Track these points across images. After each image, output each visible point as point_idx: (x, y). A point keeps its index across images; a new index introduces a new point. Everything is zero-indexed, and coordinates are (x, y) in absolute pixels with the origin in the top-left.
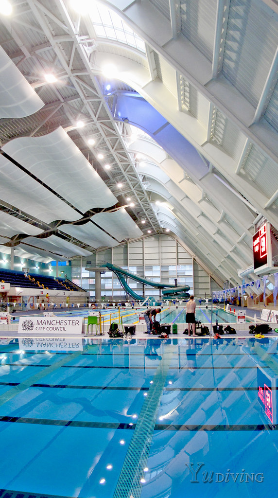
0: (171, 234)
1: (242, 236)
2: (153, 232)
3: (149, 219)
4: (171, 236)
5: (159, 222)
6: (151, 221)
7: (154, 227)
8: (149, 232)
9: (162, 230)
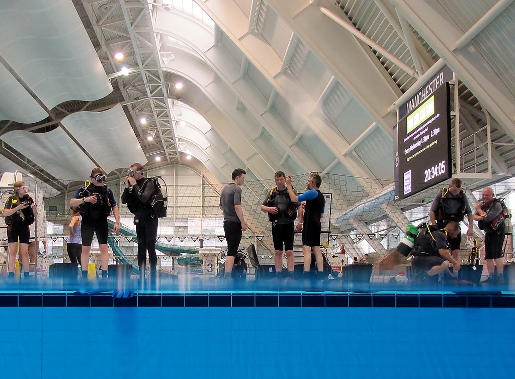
0: (195, 165)
1: (352, 145)
2: (165, 159)
3: (161, 134)
4: (194, 169)
5: (177, 140)
6: (163, 138)
7: (166, 150)
8: (158, 159)
9: (178, 156)
